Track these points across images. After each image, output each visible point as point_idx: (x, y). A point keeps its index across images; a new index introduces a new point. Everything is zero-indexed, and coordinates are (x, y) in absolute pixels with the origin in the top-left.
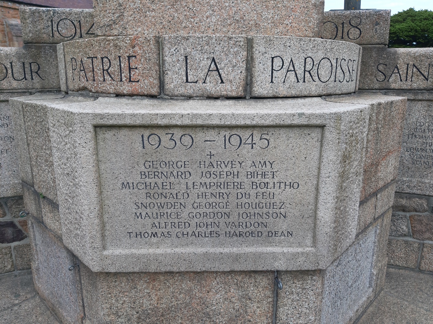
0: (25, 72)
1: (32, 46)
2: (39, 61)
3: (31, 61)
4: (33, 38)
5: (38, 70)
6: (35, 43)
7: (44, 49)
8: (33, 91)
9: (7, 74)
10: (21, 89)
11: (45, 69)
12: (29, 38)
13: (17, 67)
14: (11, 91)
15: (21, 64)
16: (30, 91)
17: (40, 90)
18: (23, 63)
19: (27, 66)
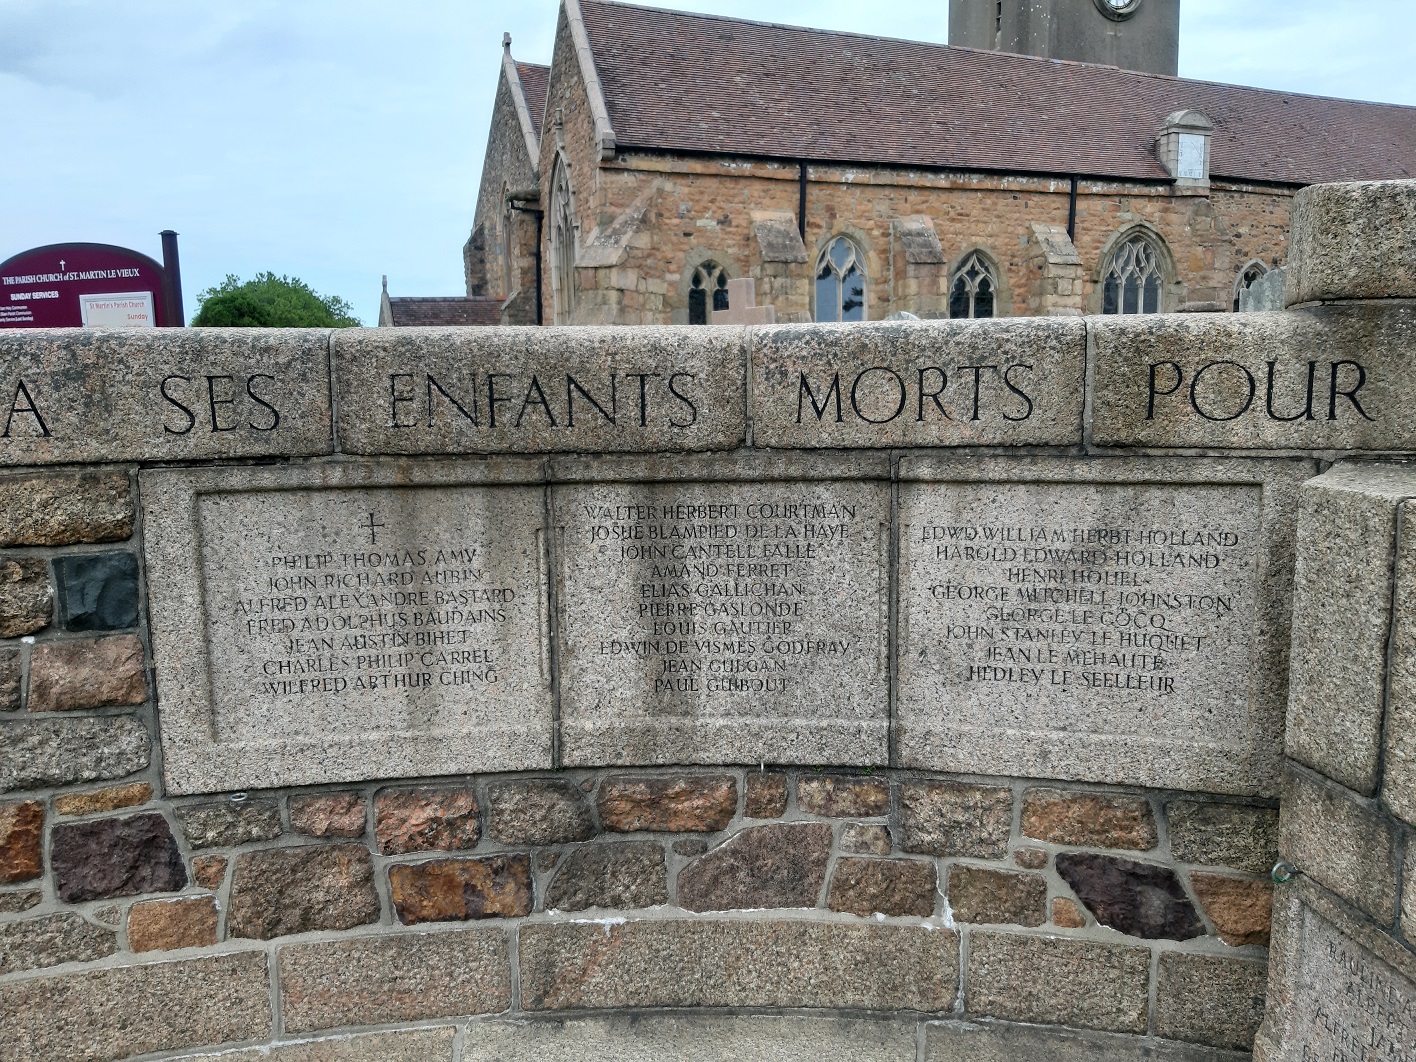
0: (1310, 392)
1: (1350, 308)
2: (1365, 356)
3: (1338, 357)
4: (1360, 280)
5: (1359, 387)
6: (1361, 299)
7: (1392, 316)
8: (1328, 455)
9: (1250, 400)
10: (1286, 448)
11: (1381, 384)
12: (1345, 281)
13: (1291, 375)
14: (1253, 453)
15: (1303, 368)
16: (1316, 454)
17: (1352, 452)
18: (1312, 365)
19: (1322, 373)
